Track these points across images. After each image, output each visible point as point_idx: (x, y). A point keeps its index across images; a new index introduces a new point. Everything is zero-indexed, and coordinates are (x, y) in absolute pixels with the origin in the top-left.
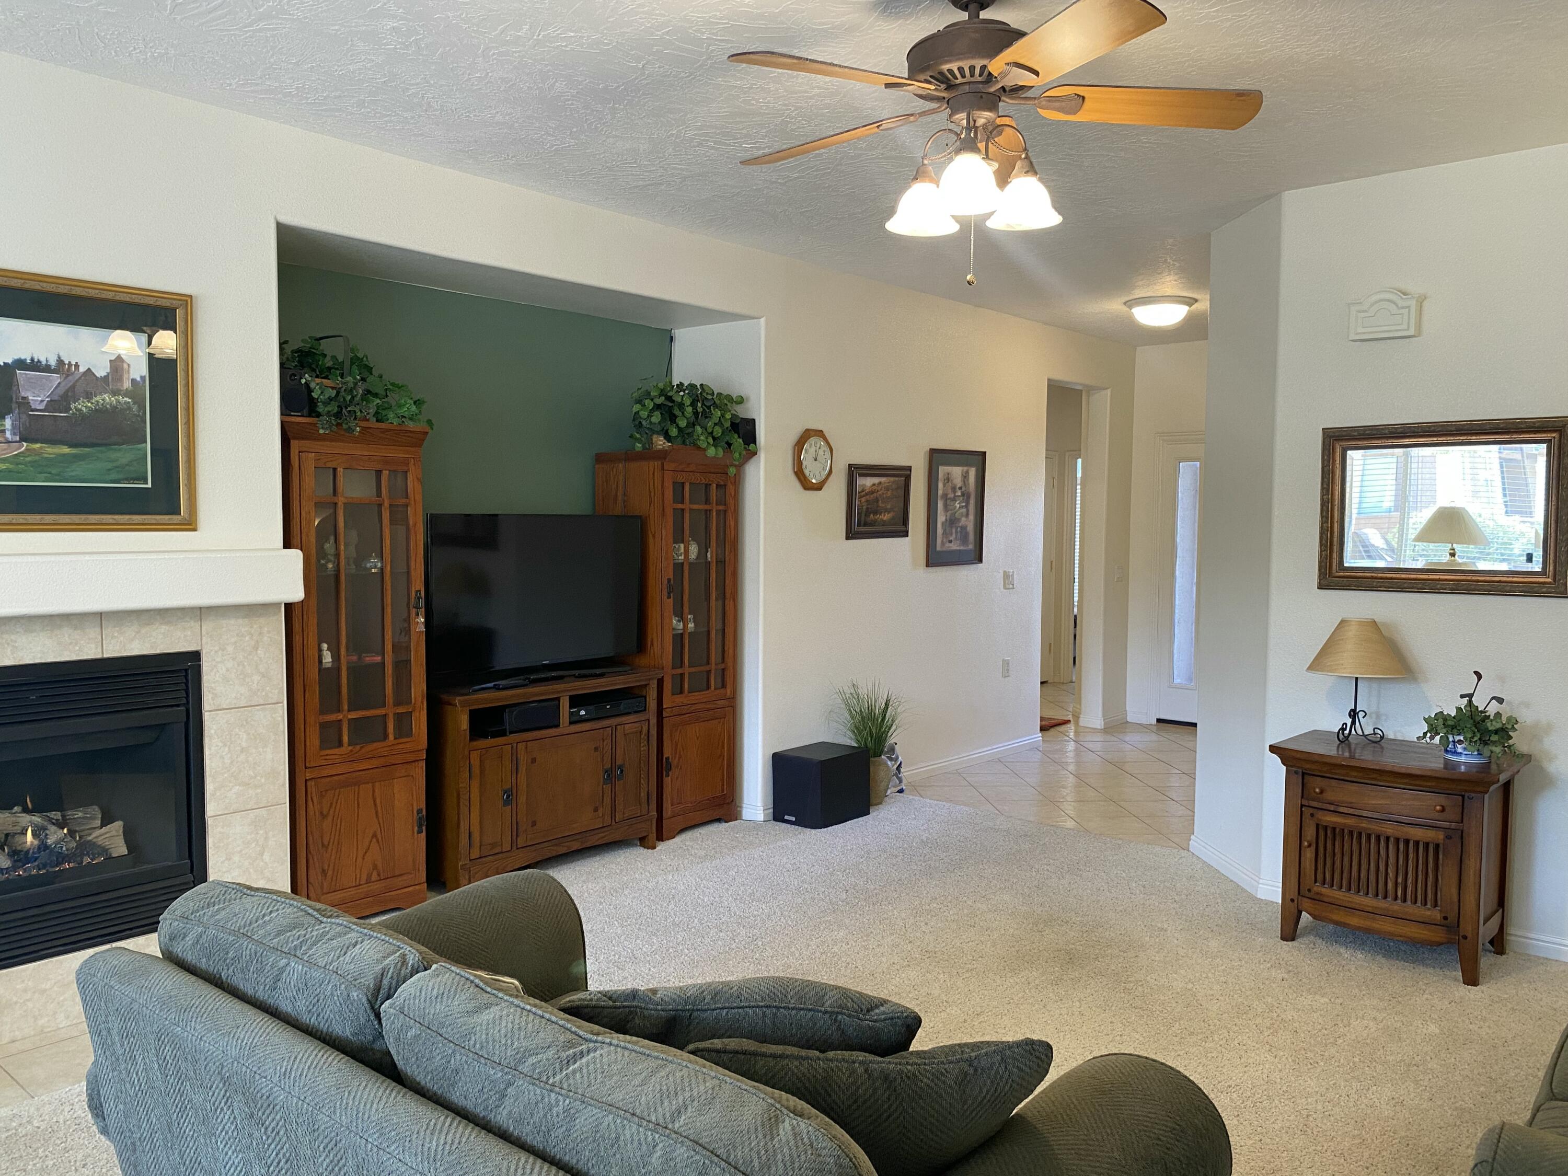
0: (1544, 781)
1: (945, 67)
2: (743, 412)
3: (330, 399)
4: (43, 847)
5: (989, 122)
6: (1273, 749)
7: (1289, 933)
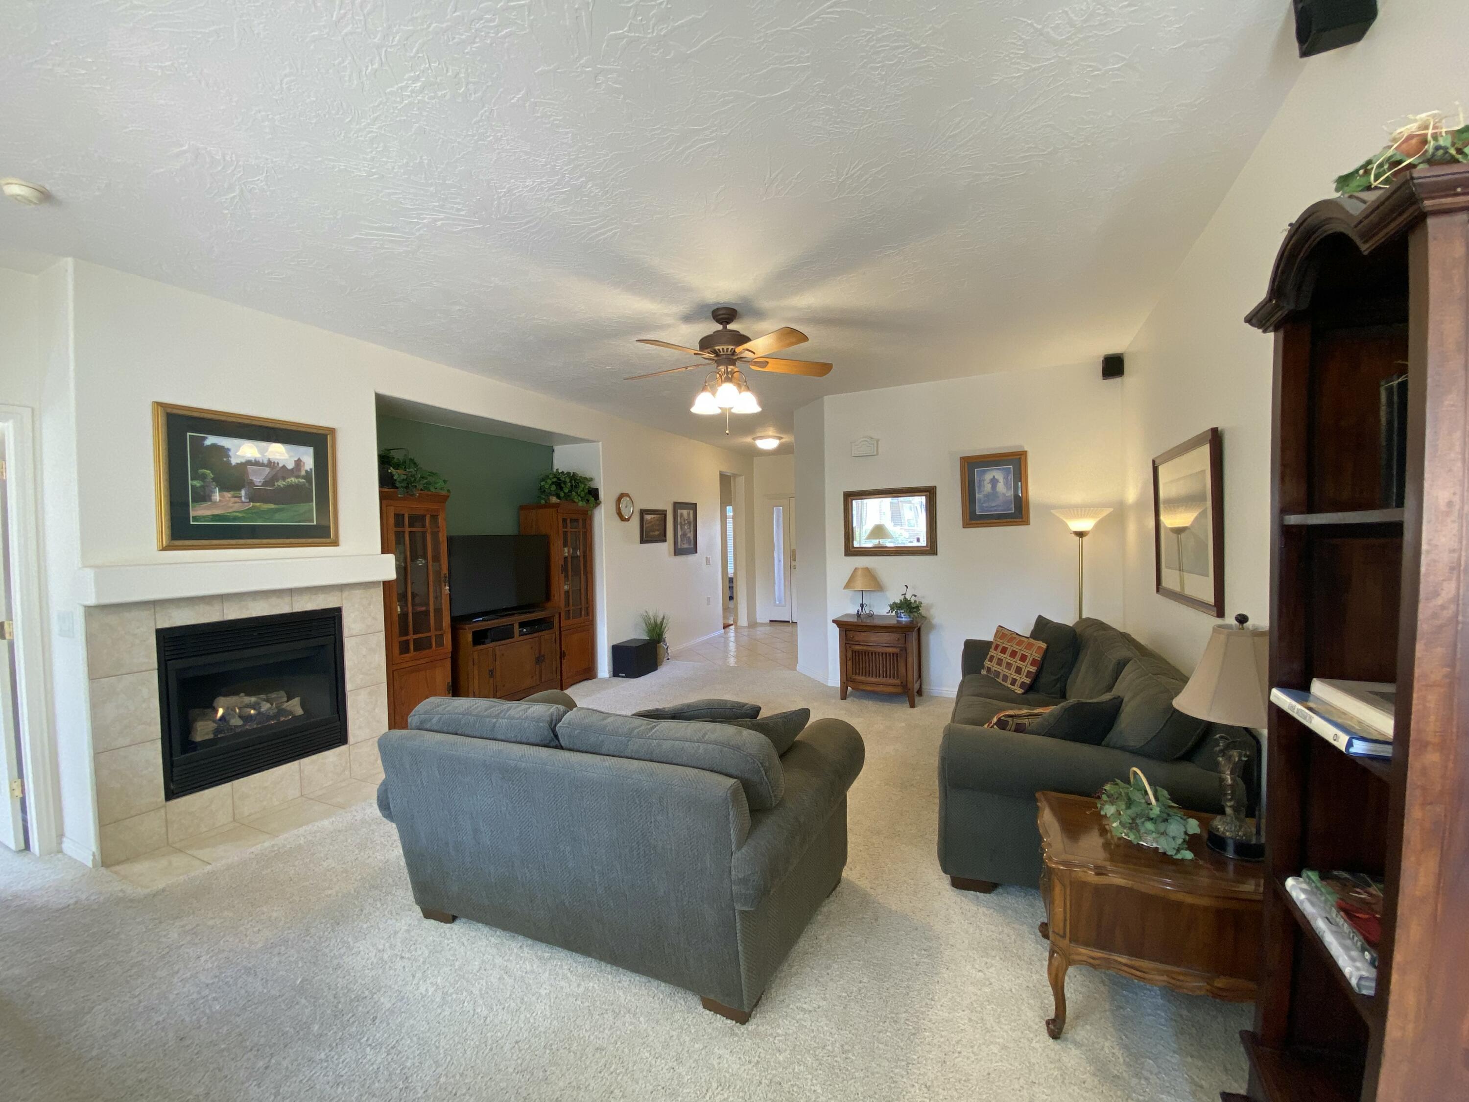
0: (932, 627)
1: (717, 348)
2: (594, 485)
3: (403, 480)
4: (259, 713)
5: (732, 369)
6: (834, 621)
7: (844, 697)
